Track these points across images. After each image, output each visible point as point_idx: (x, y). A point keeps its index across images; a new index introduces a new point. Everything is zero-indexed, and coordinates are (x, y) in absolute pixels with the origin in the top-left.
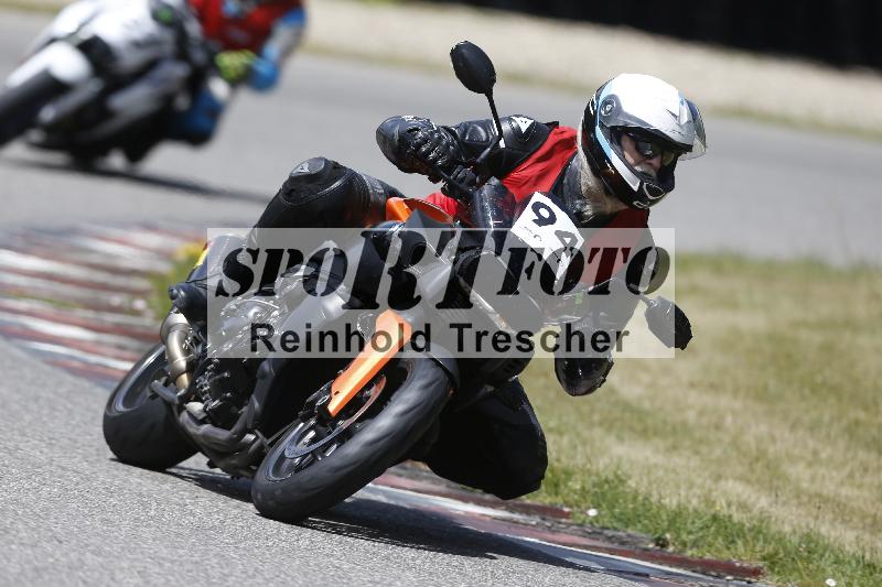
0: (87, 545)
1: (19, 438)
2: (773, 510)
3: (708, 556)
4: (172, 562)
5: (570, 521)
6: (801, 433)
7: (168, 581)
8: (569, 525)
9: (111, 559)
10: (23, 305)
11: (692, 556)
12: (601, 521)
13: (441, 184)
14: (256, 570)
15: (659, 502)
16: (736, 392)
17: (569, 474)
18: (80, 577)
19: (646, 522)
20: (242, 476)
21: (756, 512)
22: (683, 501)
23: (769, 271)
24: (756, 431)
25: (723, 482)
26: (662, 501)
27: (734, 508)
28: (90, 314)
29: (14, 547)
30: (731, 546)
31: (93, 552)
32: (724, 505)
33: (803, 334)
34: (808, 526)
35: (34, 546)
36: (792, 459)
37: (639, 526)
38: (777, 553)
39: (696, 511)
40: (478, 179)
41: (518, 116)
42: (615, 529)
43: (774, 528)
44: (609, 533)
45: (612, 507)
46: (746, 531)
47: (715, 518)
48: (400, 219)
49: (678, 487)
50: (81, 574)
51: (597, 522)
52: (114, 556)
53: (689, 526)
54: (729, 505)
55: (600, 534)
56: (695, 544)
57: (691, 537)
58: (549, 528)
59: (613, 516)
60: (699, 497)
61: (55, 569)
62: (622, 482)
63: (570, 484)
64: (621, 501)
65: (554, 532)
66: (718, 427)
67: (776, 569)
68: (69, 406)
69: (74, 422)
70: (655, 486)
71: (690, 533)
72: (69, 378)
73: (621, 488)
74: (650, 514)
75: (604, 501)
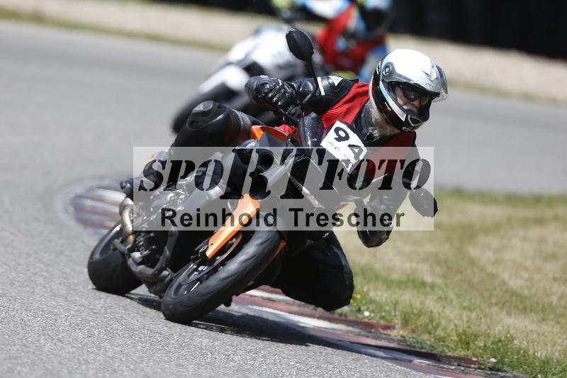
5: (476, 366)
8: (476, 369)
15: (534, 354)
17: (476, 336)
19: (526, 367)
22: (549, 354)
37: (521, 370)
39: (558, 361)
40: (303, 114)
42: (506, 372)
48: (257, 138)
49: (546, 345)
53: (553, 370)
58: (463, 371)
60: (560, 351)
62: (510, 342)
63: (477, 342)
64: (509, 354)
65: (466, 374)
70: (531, 344)
73: (510, 346)
74: (528, 362)
75: (499, 354)
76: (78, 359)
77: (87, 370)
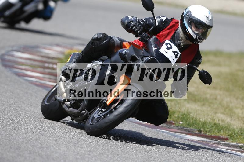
0: (41, 133)
1: (22, 104)
2: (231, 122)
3: (213, 135)
4: (64, 138)
5: (175, 125)
6: (239, 100)
7: (63, 143)
8: (174, 126)
9: (48, 137)
10: (23, 67)
11: (209, 135)
12: (183, 126)
13: (139, 38)
14: (87, 140)
15: (199, 120)
16: (221, 89)
17: (174, 112)
18: (39, 142)
19: (196, 125)
20: (82, 123)
21: (226, 122)
22: (206, 119)
23: (230, 56)
24: (227, 100)
25: (217, 114)
26: (200, 120)
27: (220, 122)
28: (42, 70)
29: (21, 134)
30: (219, 132)
31: (42, 135)
32: (217, 120)
33: (240, 73)
34: (241, 126)
35: (26, 133)
36: (237, 108)
37: (194, 127)
38: (232, 134)
39: (210, 122)
40: (149, 36)
41: (162, 16)
42: (187, 127)
43: (231, 127)
44: (186, 129)
45: (186, 121)
46: (224, 128)
47: (215, 124)
48: (126, 48)
49: (204, 115)
50: (39, 141)
51: (182, 125)
52: (49, 136)
53: (208, 126)
54: (219, 120)
55: (183, 129)
56: (209, 131)
57: (208, 130)
58: (169, 127)
59: (186, 124)
60: (210, 118)
61: (32, 140)
62: (189, 114)
63: (174, 115)
64: (189, 120)
65: (170, 128)
66: (216, 99)
67: (232, 138)
68: (36, 95)
69: (37, 100)
70: (198, 115)
71: (208, 128)
72: (36, 87)
73: (189, 116)
74: (197, 123)
75: (184, 120)
76: (3, 125)
77: (7, 129)
